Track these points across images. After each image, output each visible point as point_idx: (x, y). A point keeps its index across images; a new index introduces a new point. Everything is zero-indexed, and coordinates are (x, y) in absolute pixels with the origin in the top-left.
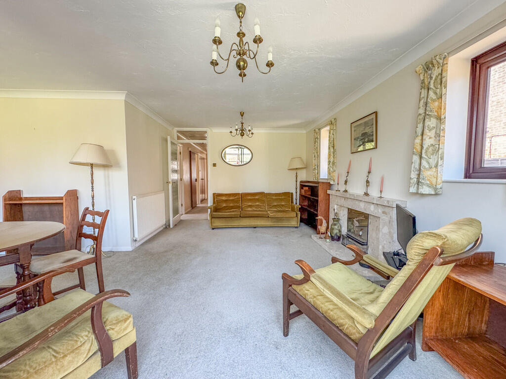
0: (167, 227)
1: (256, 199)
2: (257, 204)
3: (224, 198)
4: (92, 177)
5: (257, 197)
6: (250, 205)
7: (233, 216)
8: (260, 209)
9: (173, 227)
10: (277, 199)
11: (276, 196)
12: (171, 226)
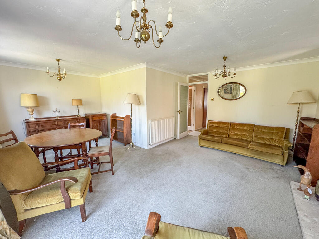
0: (175, 139)
1: (245, 129)
2: (244, 133)
3: (216, 125)
4: (132, 110)
5: (245, 128)
6: (236, 134)
7: (215, 141)
8: (245, 138)
9: (179, 140)
10: (267, 132)
11: (265, 129)
12: (178, 139)
